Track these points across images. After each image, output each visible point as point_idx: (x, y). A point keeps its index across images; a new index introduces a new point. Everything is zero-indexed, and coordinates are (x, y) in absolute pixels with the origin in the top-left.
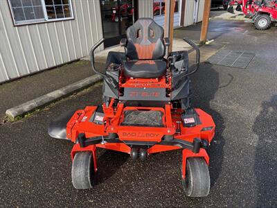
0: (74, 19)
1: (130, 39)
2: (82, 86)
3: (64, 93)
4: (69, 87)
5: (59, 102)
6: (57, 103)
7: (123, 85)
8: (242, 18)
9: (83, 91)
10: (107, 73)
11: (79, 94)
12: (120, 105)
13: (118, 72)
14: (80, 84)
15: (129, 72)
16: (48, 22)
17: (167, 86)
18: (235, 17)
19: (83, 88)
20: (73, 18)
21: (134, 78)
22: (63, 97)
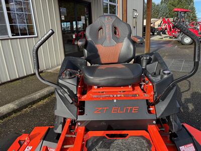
0: (37, 37)
1: (89, 39)
2: (38, 97)
3: (16, 107)
4: (23, 99)
5: (8, 118)
6: (6, 119)
7: (84, 98)
8: (168, 39)
9: (40, 103)
10: (60, 81)
11: (34, 106)
12: (80, 129)
13: (75, 79)
14: (37, 95)
15: (91, 79)
16: (11, 39)
17: (146, 96)
18: (162, 38)
19: (40, 99)
20: (36, 35)
21: (98, 87)
22: (15, 111)
